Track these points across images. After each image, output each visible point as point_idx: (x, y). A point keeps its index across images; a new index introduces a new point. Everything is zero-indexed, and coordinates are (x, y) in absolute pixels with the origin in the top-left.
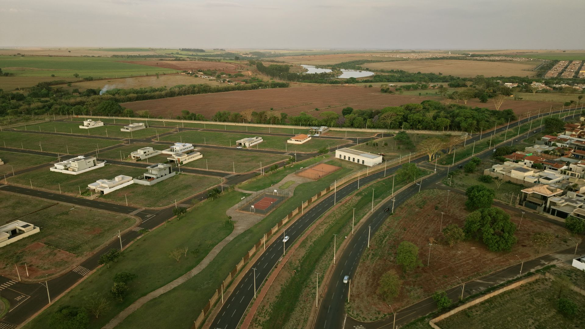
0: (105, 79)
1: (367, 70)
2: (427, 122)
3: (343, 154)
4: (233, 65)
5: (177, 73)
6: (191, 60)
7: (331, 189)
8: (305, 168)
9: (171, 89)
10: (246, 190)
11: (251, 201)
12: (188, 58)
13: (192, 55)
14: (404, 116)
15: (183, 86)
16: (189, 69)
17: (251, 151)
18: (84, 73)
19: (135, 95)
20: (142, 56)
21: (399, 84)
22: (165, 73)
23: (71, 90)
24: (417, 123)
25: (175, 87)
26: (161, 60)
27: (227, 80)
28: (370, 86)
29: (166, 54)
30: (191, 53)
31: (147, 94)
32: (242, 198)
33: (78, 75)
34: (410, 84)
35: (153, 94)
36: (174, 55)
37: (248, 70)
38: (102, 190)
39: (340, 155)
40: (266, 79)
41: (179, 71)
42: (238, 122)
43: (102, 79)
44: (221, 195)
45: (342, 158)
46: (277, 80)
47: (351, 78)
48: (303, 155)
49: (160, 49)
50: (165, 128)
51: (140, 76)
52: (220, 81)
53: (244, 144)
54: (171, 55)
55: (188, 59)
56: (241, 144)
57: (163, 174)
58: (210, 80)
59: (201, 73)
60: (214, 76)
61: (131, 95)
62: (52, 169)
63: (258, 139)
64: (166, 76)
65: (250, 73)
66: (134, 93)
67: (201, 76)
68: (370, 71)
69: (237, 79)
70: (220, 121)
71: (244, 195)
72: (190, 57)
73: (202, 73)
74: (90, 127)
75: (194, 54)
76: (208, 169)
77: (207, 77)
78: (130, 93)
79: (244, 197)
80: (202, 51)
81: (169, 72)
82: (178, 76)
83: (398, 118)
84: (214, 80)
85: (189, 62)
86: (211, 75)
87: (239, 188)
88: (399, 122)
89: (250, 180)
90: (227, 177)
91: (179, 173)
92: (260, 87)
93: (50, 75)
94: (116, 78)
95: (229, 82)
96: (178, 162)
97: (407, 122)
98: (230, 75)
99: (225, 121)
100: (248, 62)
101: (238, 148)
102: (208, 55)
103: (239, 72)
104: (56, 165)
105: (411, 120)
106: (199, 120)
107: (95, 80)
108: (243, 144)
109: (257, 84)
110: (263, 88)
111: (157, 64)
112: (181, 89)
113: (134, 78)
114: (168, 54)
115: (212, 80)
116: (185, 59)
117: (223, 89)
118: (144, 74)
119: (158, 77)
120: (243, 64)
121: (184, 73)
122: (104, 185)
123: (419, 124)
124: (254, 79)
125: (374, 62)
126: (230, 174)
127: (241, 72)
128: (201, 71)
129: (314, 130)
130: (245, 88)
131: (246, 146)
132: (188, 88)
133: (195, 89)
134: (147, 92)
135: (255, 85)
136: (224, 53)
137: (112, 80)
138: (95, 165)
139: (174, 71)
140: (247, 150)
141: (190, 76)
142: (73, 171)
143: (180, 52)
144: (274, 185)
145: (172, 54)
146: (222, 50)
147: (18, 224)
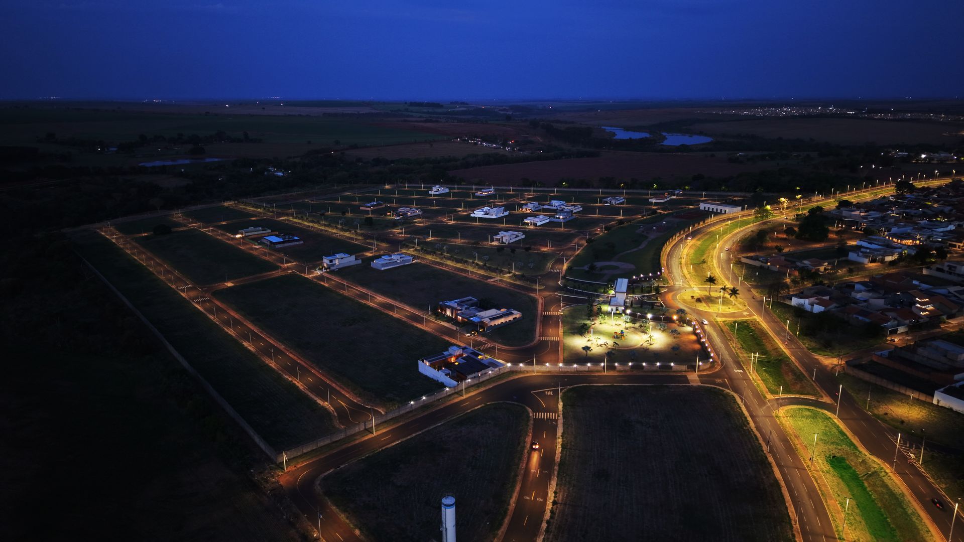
1: (701, 133)
3: (707, 206)
5: (449, 140)
7: (706, 222)
21: (751, 154)
27: (517, 148)
28: (713, 156)
34: (766, 153)
37: (536, 135)
38: (535, 222)
39: (705, 208)
45: (707, 210)
47: (683, 145)
51: (408, 144)
56: (607, 202)
58: (494, 148)
60: (497, 143)
62: (472, 215)
65: (539, 139)
67: (482, 144)
68: (706, 135)
77: (490, 145)
81: (440, 138)
84: (500, 148)
103: (525, 137)
104: (475, 212)
108: (609, 202)
113: (403, 146)
115: (497, 148)
119: (431, 145)
121: (459, 140)
127: (527, 138)
138: (503, 213)
139: (445, 138)
142: (492, 215)
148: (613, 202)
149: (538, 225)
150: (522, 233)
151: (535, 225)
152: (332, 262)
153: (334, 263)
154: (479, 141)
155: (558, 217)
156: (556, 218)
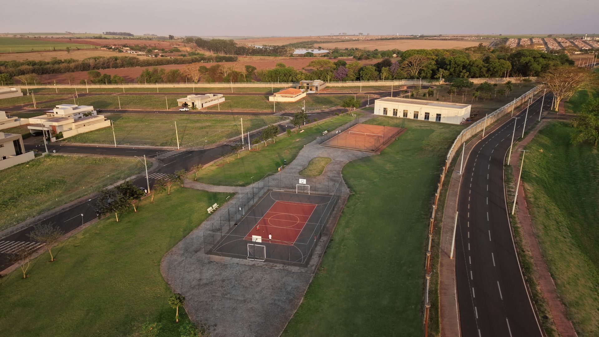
1: (320, 48)
2: (477, 66)
3: (391, 106)
5: (96, 49)
8: (333, 132)
10: (214, 184)
11: (239, 217)
14: (437, 61)
15: (101, 57)
16: (112, 45)
17: (206, 113)
19: (31, 67)
22: (79, 48)
24: (461, 69)
25: (89, 59)
27: (160, 54)
30: (116, 37)
31: (48, 66)
32: (210, 210)
35: (56, 66)
37: (185, 46)
39: (385, 109)
40: (208, 53)
41: (99, 47)
42: (178, 82)
44: (144, 202)
45: (390, 114)
46: (222, 55)
47: (308, 53)
48: (310, 115)
50: (57, 94)
52: (151, 55)
53: (193, 103)
56: (186, 105)
58: (137, 55)
59: (126, 48)
60: (143, 51)
63: (216, 97)
64: (80, 51)
65: (188, 49)
67: (126, 51)
68: (323, 49)
69: (172, 54)
70: (149, 82)
71: (213, 198)
73: (128, 48)
75: (121, 37)
76: (117, 144)
77: (135, 52)
78: (23, 64)
79: (215, 206)
81: (85, 47)
82: (96, 51)
83: (430, 64)
84: (144, 55)
86: (140, 50)
87: (197, 180)
88: (433, 70)
89: (220, 161)
90: (162, 158)
91: (44, 154)
92: (202, 61)
94: (10, 53)
95: (162, 56)
96: (51, 134)
97: (446, 69)
98: (163, 50)
99: (156, 82)
100: (185, 41)
101: (182, 110)
103: (175, 48)
105: (453, 65)
106: (116, 83)
108: (190, 104)
109: (198, 57)
110: (206, 62)
112: (98, 61)
115: (140, 55)
117: (155, 62)
118: (51, 48)
119: (69, 52)
120: (178, 42)
121: (105, 49)
123: (464, 71)
124: (194, 54)
125: (324, 42)
126: (169, 151)
127: (177, 48)
128: (127, 47)
129: (306, 85)
130: (183, 61)
131: (197, 107)
132: (108, 59)
133: (118, 61)
134: (48, 63)
135: (195, 58)
136: (156, 37)
139: (92, 47)
140: (200, 113)
141: (113, 51)
143: (103, 36)
144: (283, 168)
146: (153, 35)
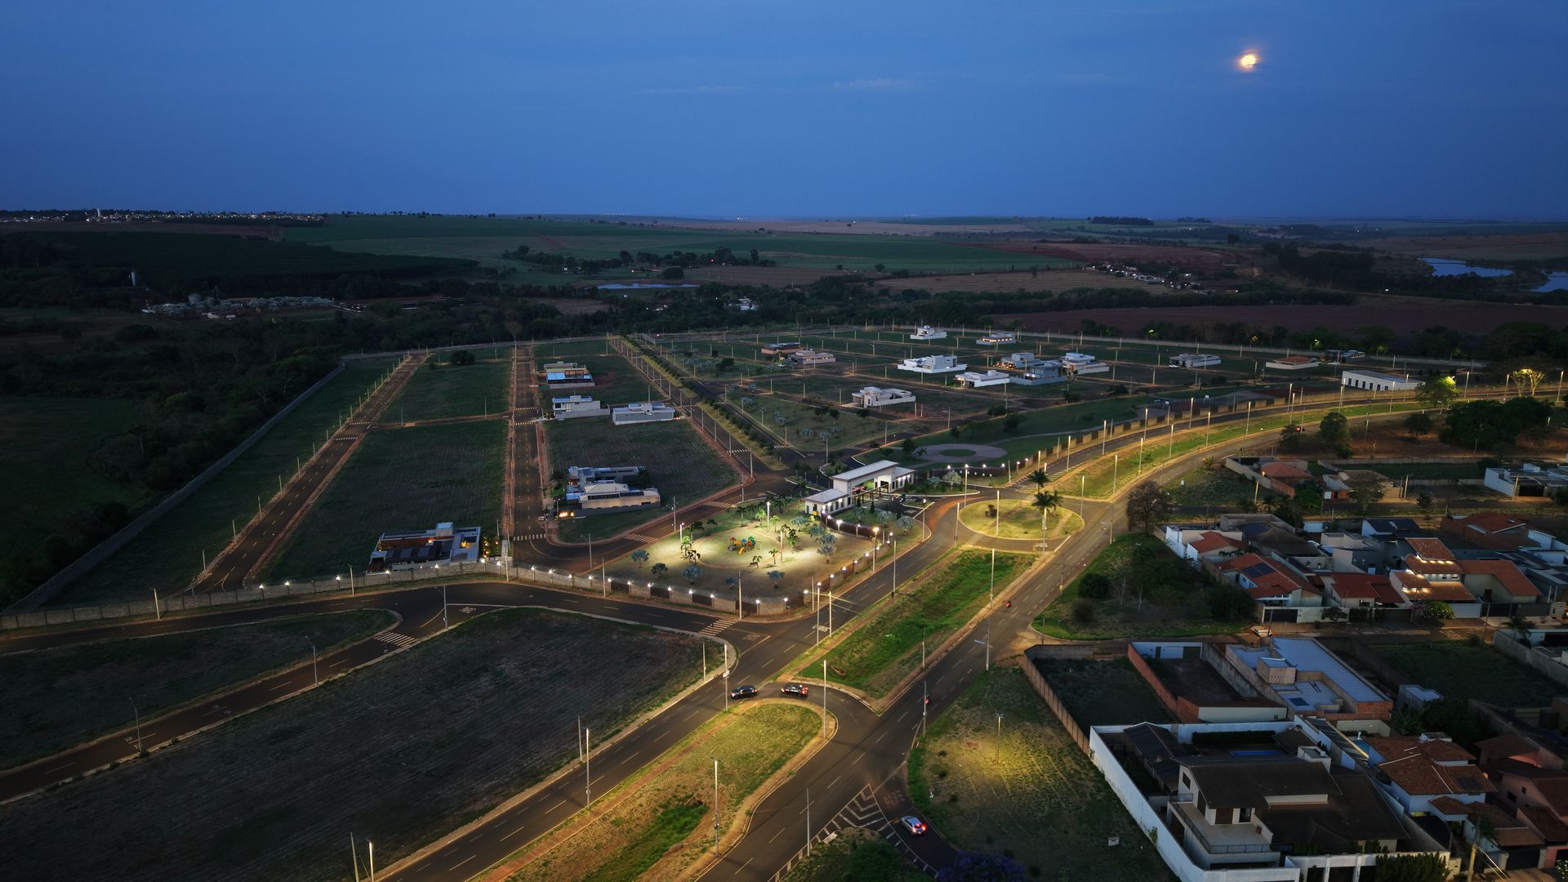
0: (931, 275)
3: (1355, 377)
4: (1217, 255)
5: (1078, 268)
6: (1113, 243)
9: (1061, 295)
12: (1106, 238)
13: (1119, 233)
15: (1089, 290)
16: (1107, 260)
18: (892, 265)
20: (997, 234)
22: (1051, 266)
23: (875, 291)
25: (1071, 292)
26: (1043, 241)
27: (1193, 283)
29: (1054, 230)
30: (1115, 228)
31: (1013, 301)
33: (884, 267)
35: (1024, 302)
36: (1074, 233)
37: (1252, 265)
38: (972, 381)
39: (1350, 380)
40: (1296, 285)
41: (1082, 264)
43: (925, 276)
45: (1353, 384)
46: (1328, 289)
49: (1040, 219)
51: (996, 272)
52: (1175, 285)
53: (1184, 362)
54: (1066, 232)
55: (1107, 241)
56: (1177, 362)
57: (1050, 376)
58: (1150, 283)
59: (1132, 269)
60: (1161, 276)
61: (983, 302)
62: (900, 367)
63: (1210, 358)
64: (1051, 272)
65: (1256, 272)
66: (988, 299)
67: (1131, 275)
69: (1217, 282)
72: (1111, 236)
73: (1135, 269)
74: (928, 337)
75: (1124, 229)
76: (1115, 379)
77: (1146, 277)
80: (1145, 222)
81: (1060, 265)
82: (1079, 273)
84: (1160, 283)
85: (1106, 245)
86: (1156, 274)
92: (1271, 302)
93: (834, 265)
95: (1195, 287)
96: (1071, 371)
100: (1261, 248)
101: (1170, 367)
102: (1160, 232)
103: (1229, 268)
104: (906, 361)
107: (912, 277)
108: (1181, 363)
109: (1265, 294)
110: (1279, 304)
111: (1035, 248)
112: (1082, 296)
113: (986, 275)
114: (1058, 230)
115: (1155, 283)
116: (1101, 240)
117: (1180, 300)
118: (1007, 268)
119: (1035, 275)
120: (1244, 252)
121: (1093, 268)
122: (974, 377)
124: (1262, 285)
127: (1234, 268)
128: (1134, 266)
129: (1331, 355)
130: (1234, 301)
132: (1099, 294)
133: (1114, 297)
134: (1012, 298)
135: (1259, 296)
136: (1204, 228)
137: (944, 278)
138: (954, 366)
139: (1071, 264)
141: (1106, 273)
142: (929, 367)
143: (1088, 225)
145: (1069, 229)
146: (1201, 220)
147: (898, 392)
148: (1188, 364)
149: (976, 386)
150: (910, 393)
151: (972, 384)
152: (560, 407)
153: (563, 408)
154: (1134, 272)
155: (1028, 375)
156: (1027, 378)
